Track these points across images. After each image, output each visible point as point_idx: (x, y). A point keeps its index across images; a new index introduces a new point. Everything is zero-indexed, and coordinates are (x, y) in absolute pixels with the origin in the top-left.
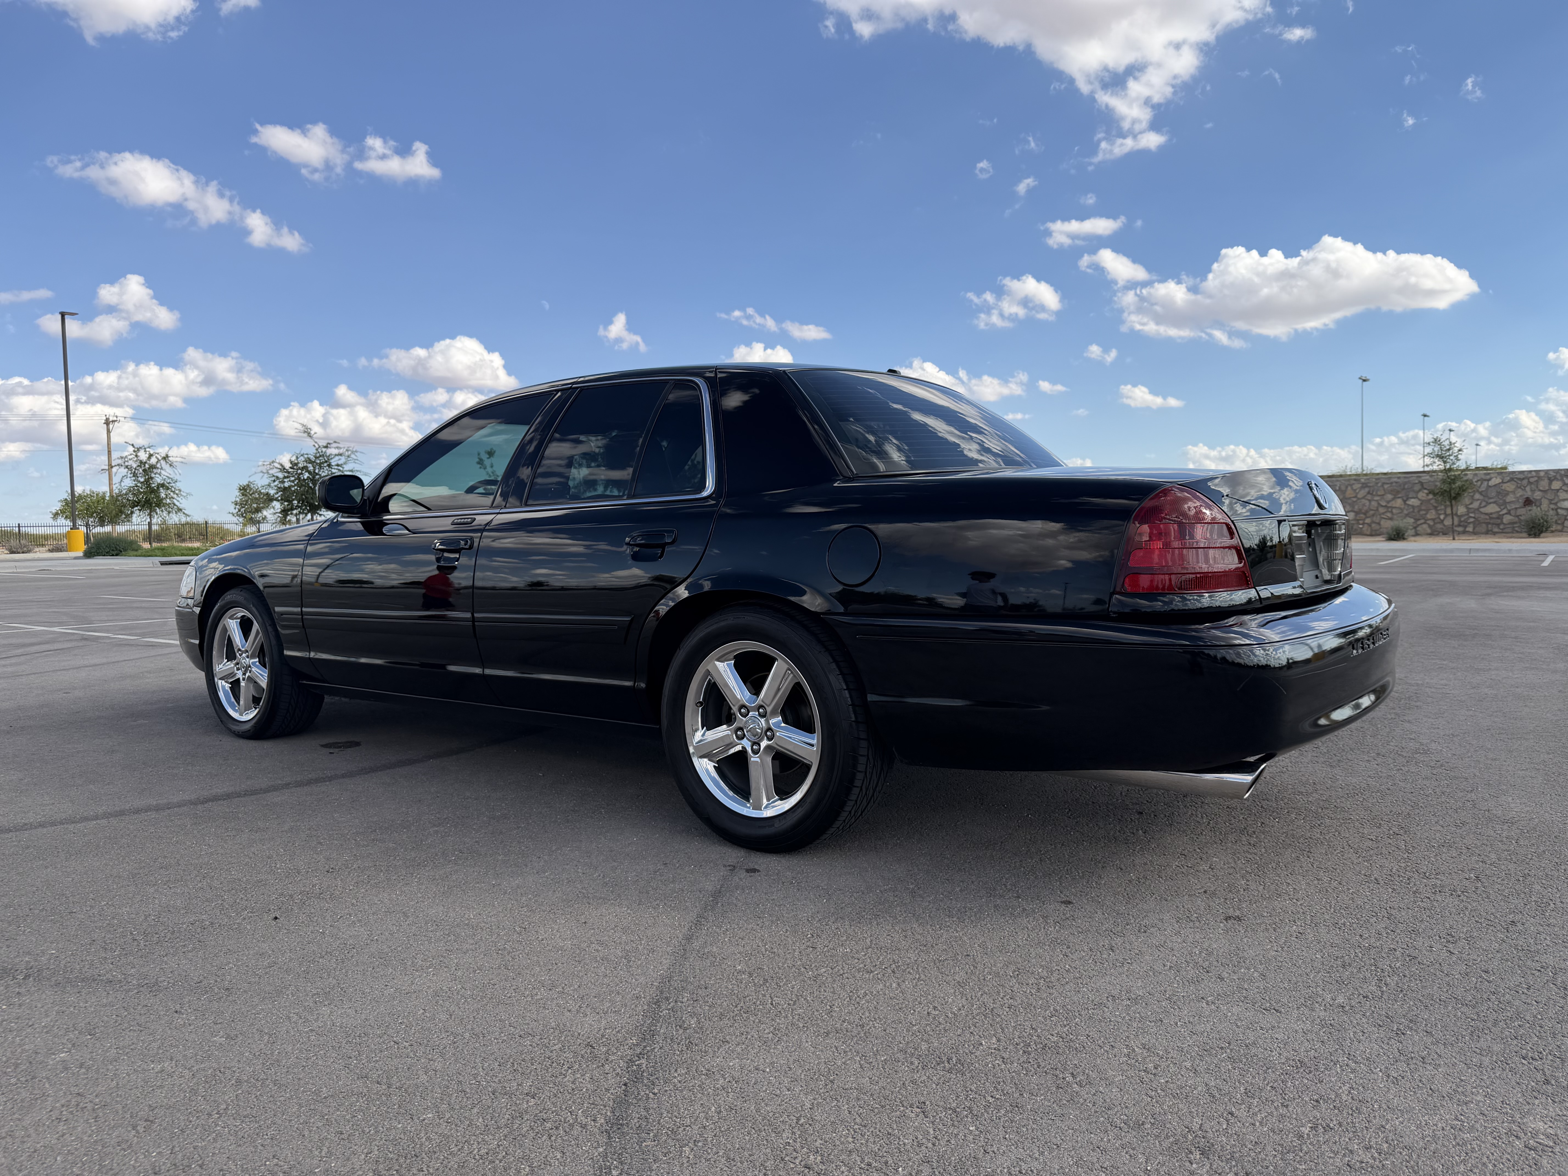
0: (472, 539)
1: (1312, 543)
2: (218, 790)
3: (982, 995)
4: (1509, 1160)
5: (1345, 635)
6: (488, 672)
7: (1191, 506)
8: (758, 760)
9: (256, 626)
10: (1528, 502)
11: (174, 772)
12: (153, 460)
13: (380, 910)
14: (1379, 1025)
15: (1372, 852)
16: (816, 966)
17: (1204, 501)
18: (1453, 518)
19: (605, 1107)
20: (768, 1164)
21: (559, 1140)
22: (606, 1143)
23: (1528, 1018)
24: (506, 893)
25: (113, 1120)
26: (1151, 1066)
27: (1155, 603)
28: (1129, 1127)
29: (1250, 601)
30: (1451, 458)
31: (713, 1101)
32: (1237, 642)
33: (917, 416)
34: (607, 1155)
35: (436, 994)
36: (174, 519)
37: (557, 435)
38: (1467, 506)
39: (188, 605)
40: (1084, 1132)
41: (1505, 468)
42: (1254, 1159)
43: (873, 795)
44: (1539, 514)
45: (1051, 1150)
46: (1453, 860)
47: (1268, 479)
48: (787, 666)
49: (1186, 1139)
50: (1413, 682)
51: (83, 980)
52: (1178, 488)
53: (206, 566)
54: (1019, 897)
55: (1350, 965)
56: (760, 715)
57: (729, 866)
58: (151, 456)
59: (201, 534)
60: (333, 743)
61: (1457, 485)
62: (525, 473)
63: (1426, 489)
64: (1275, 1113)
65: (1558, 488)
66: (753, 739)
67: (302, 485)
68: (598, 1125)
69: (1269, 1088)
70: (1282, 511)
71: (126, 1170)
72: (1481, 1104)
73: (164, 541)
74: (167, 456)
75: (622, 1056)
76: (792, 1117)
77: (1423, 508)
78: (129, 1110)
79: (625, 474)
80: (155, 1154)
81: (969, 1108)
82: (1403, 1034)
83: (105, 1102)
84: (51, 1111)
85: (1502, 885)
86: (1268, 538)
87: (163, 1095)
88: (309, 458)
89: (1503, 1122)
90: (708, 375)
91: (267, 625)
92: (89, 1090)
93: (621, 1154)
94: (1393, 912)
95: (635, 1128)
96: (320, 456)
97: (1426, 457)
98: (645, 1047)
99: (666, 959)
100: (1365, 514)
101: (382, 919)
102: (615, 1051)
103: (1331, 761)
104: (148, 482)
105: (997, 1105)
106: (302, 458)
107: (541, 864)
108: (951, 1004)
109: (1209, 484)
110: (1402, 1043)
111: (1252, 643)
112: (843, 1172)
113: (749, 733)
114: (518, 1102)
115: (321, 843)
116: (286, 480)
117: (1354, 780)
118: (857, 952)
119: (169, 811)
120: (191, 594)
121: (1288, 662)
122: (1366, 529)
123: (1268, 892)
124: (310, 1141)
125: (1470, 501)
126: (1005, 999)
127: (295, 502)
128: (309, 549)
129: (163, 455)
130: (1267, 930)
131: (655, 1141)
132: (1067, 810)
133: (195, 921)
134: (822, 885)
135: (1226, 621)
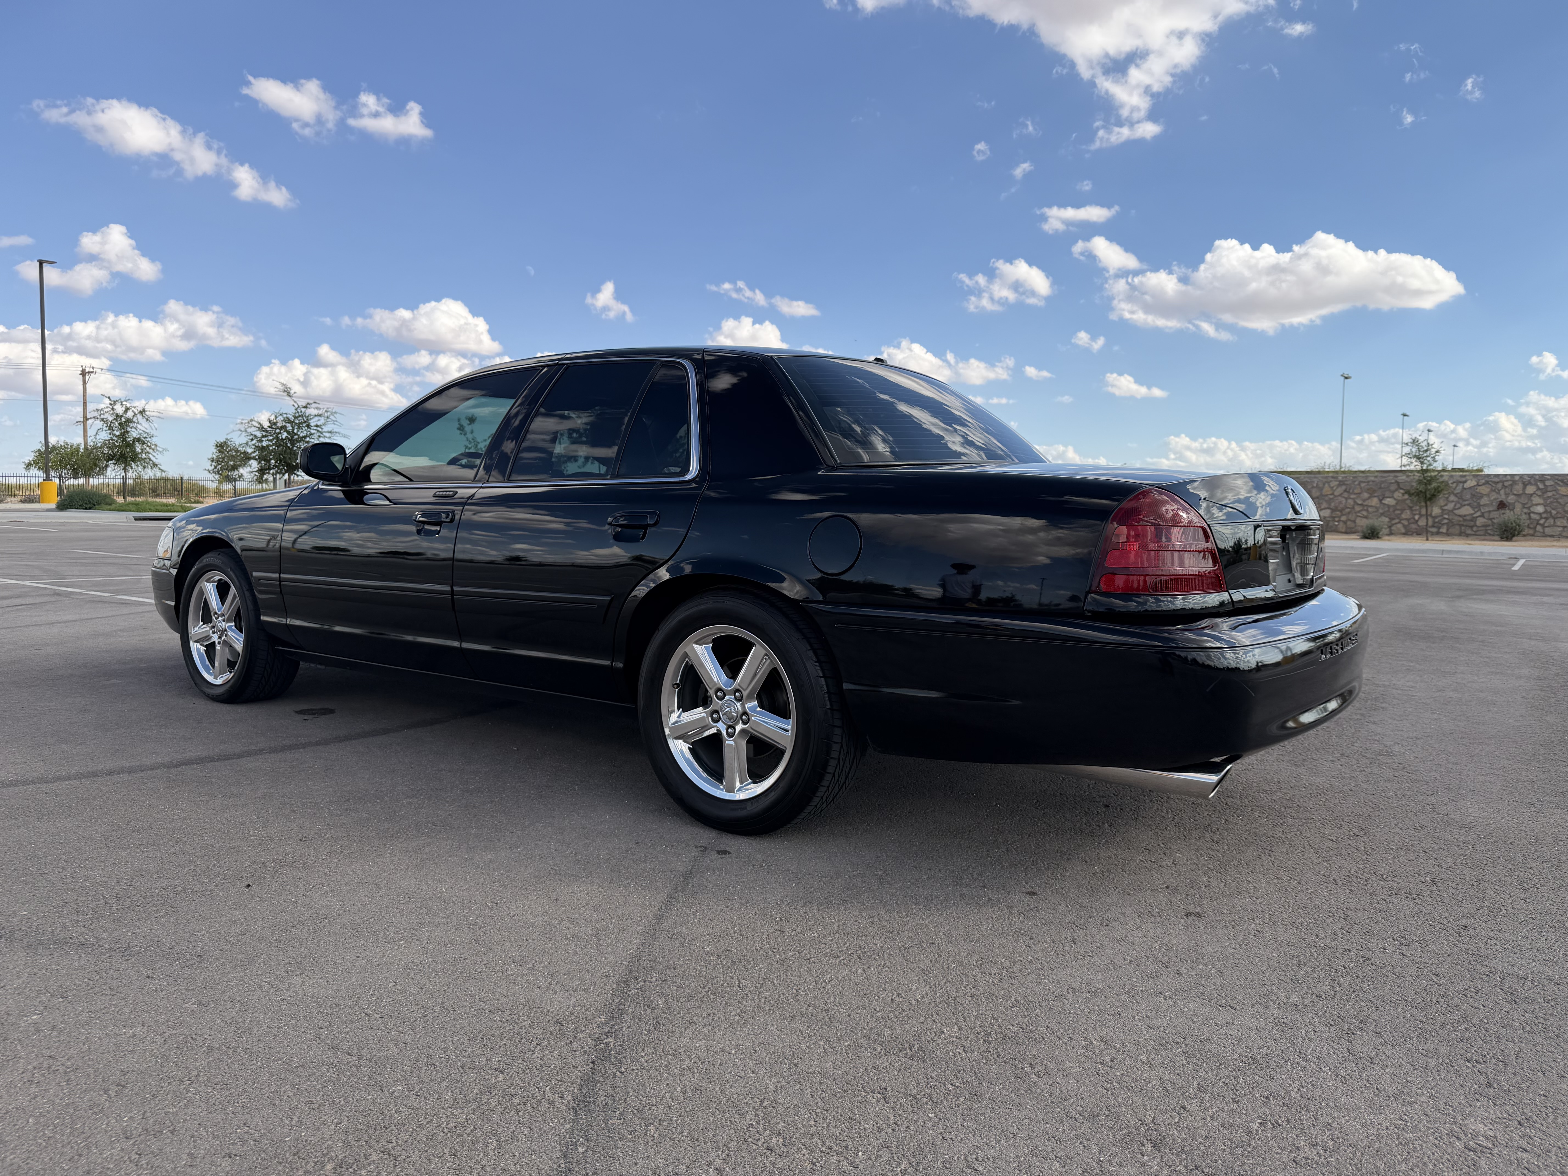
0: (453, 512)
1: (1286, 547)
2: (191, 754)
3: (945, 983)
4: (1448, 1160)
5: (1314, 639)
6: (465, 645)
7: (1169, 509)
8: (733, 743)
9: (233, 590)
10: (1502, 505)
11: (148, 733)
12: (130, 414)
13: (352, 881)
14: (1331, 1025)
15: (1332, 852)
16: (783, 950)
17: (1181, 505)
18: (1427, 519)
19: (572, 1084)
20: (731, 1145)
21: (527, 1116)
22: (573, 1120)
23: (1474, 1022)
24: (478, 867)
25: (85, 1084)
26: (1108, 1058)
27: (1130, 603)
28: (1084, 1118)
29: (1222, 604)
30: (1429, 459)
31: (679, 1081)
32: (1208, 645)
33: (903, 407)
34: (573, 1132)
35: (407, 967)
36: (149, 474)
37: (542, 410)
38: (1441, 507)
39: (164, 565)
40: (1040, 1122)
41: (1481, 471)
42: (1204, 1153)
43: (845, 782)
44: (1512, 518)
45: (1007, 1139)
46: (1410, 863)
47: (1246, 483)
48: (764, 652)
49: (1139, 1131)
50: (1381, 683)
51: (55, 943)
52: (1156, 491)
53: (184, 527)
54: (984, 887)
55: (1305, 964)
56: (736, 699)
57: (701, 847)
58: (127, 409)
59: (175, 490)
60: (308, 710)
61: (1432, 486)
62: (509, 446)
63: (1402, 489)
64: (1226, 1109)
65: (1532, 492)
66: (729, 722)
67: (280, 445)
68: (565, 1102)
69: (1221, 1084)
70: (1258, 514)
71: (98, 1134)
72: (1425, 1105)
73: (138, 496)
74: (144, 410)
75: (590, 1034)
76: (756, 1099)
77: (1398, 507)
78: (100, 1074)
79: (610, 452)
80: (126, 1118)
81: (929, 1095)
82: (1353, 1034)
83: (77, 1065)
84: (23, 1073)
85: (1457, 889)
86: (1243, 541)
87: (135, 1060)
88: (288, 418)
89: (1445, 1123)
90: (696, 356)
91: (245, 589)
92: (61, 1053)
93: (588, 1131)
94: (1349, 913)
95: (601, 1106)
96: (300, 416)
97: (1404, 457)
98: (613, 1025)
99: (636, 938)
100: (1341, 511)
101: (354, 890)
102: (584, 1029)
103: (1296, 760)
104: (124, 435)
105: (956, 1093)
106: (281, 417)
107: (514, 839)
108: (915, 991)
109: (1188, 487)
110: (1351, 1043)
111: (1223, 646)
112: (804, 1155)
113: (725, 716)
114: (487, 1077)
115: (294, 811)
116: (264, 439)
117: (1318, 780)
118: (825, 936)
119: (142, 774)
120: (168, 555)
121: (1257, 665)
122: (1341, 527)
123: (1229, 890)
124: (281, 1110)
125: (1445, 502)
126: (968, 988)
127: (273, 461)
128: (289, 514)
129: (140, 409)
130: (1226, 927)
131: (620, 1119)
132: (1035, 801)
133: (168, 886)
134: (792, 868)
135: (1199, 623)
